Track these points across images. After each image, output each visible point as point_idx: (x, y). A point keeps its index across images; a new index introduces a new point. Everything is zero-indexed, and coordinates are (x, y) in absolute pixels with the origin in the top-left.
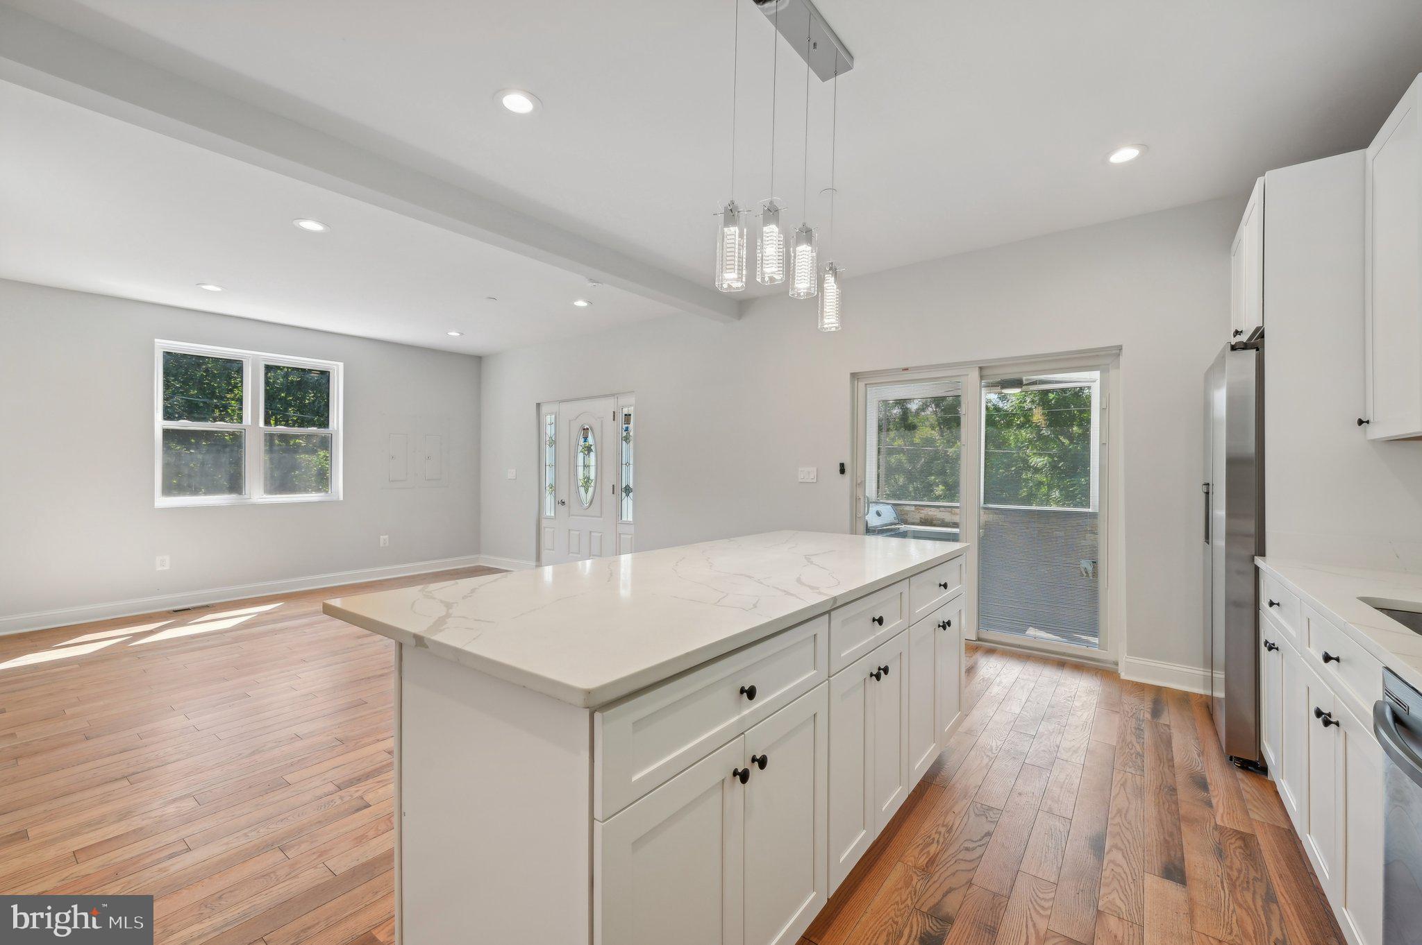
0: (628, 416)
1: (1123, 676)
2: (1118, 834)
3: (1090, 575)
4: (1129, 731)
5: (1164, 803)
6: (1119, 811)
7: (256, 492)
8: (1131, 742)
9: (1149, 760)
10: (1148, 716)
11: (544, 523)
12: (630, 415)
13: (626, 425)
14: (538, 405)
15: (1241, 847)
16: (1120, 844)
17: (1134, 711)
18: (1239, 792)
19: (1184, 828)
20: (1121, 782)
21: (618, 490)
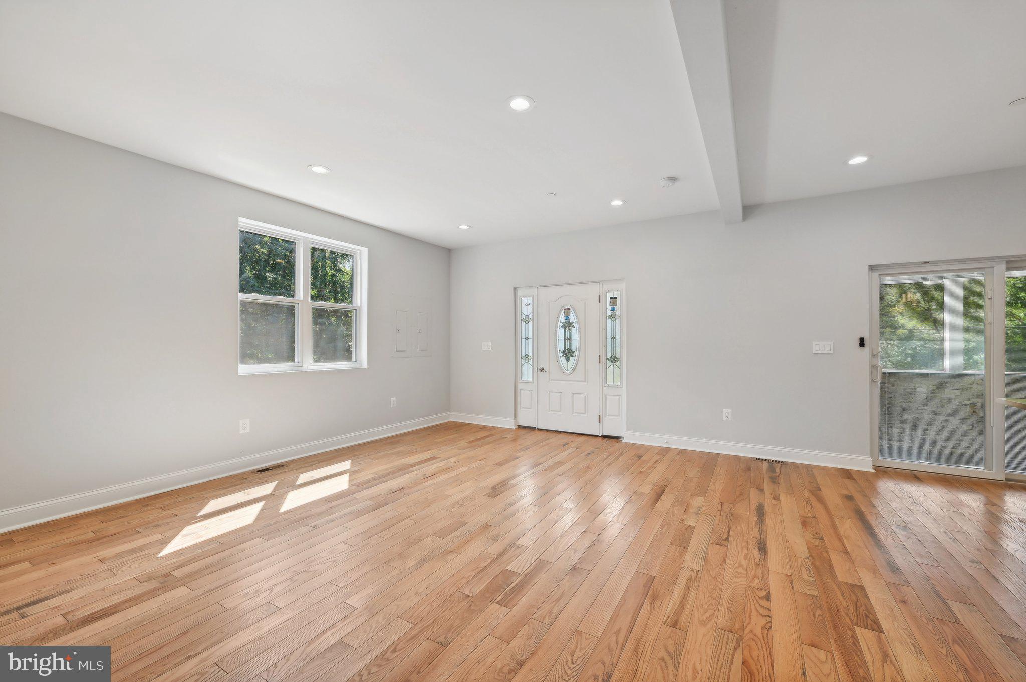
0: (613, 300)
7: (306, 360)
11: (520, 386)
12: (616, 298)
13: (612, 307)
14: (515, 289)
21: (603, 359)
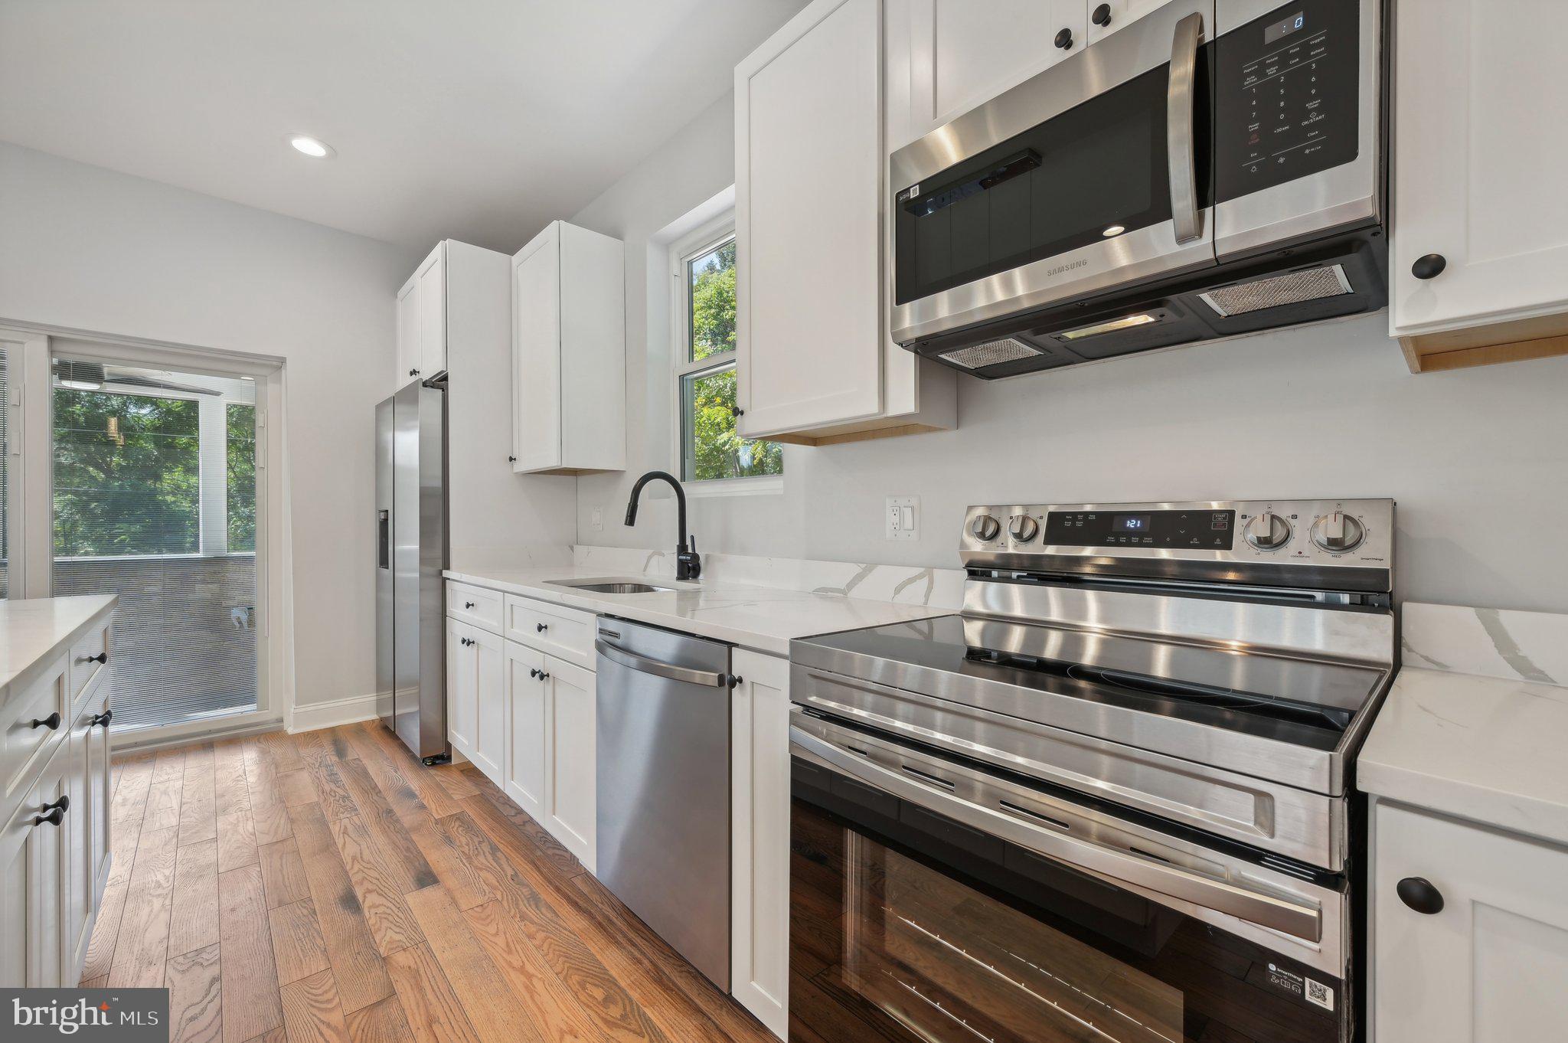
1: (290, 730)
2: (364, 878)
3: (245, 625)
4: (324, 780)
5: (389, 828)
6: (354, 859)
8: (331, 790)
9: (356, 798)
10: (335, 759)
15: (460, 826)
16: (370, 887)
17: (319, 760)
18: (438, 785)
19: (415, 837)
20: (342, 831)
